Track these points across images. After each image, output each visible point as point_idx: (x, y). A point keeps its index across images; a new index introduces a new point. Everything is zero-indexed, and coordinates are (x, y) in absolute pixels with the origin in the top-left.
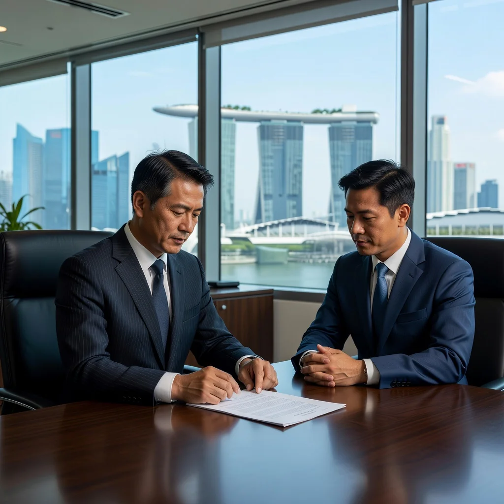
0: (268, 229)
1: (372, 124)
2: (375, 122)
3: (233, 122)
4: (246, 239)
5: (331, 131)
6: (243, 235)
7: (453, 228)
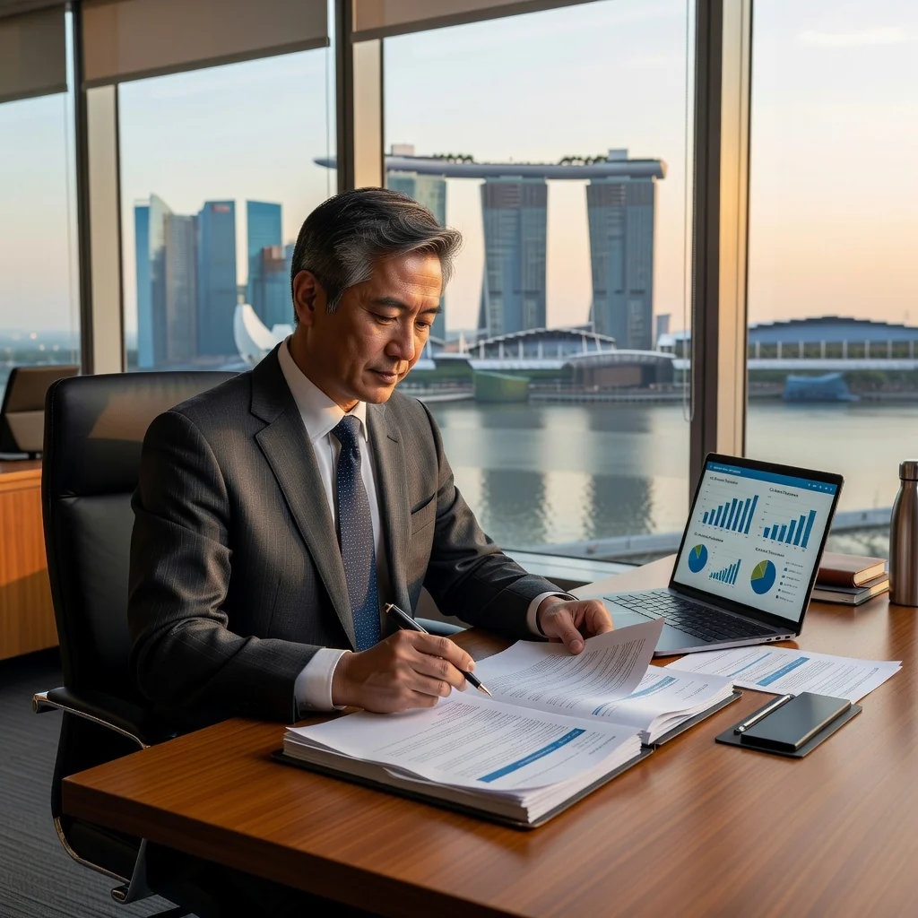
0: (501, 346)
1: (654, 179)
2: (660, 175)
3: (443, 178)
4: (464, 362)
5: (590, 191)
6: (461, 355)
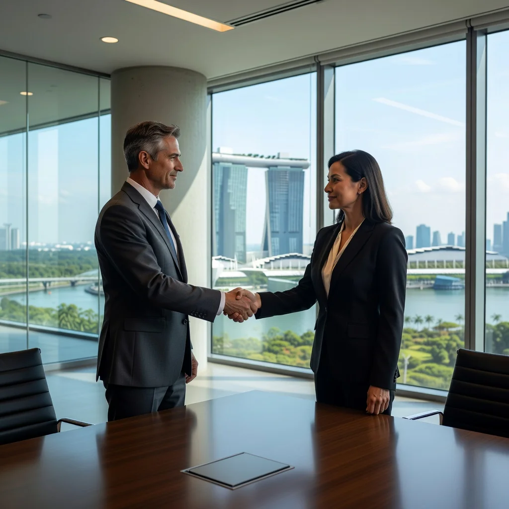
0: (272, 263)
7: (429, 262)
